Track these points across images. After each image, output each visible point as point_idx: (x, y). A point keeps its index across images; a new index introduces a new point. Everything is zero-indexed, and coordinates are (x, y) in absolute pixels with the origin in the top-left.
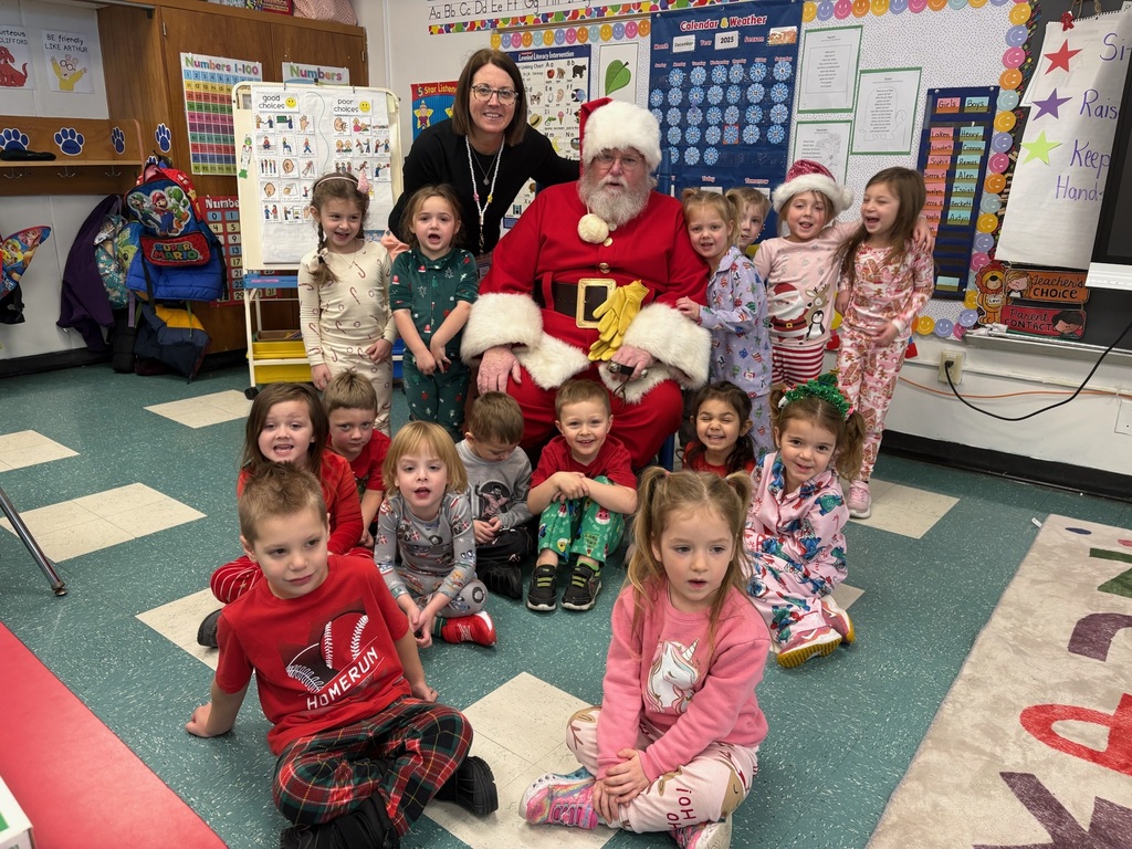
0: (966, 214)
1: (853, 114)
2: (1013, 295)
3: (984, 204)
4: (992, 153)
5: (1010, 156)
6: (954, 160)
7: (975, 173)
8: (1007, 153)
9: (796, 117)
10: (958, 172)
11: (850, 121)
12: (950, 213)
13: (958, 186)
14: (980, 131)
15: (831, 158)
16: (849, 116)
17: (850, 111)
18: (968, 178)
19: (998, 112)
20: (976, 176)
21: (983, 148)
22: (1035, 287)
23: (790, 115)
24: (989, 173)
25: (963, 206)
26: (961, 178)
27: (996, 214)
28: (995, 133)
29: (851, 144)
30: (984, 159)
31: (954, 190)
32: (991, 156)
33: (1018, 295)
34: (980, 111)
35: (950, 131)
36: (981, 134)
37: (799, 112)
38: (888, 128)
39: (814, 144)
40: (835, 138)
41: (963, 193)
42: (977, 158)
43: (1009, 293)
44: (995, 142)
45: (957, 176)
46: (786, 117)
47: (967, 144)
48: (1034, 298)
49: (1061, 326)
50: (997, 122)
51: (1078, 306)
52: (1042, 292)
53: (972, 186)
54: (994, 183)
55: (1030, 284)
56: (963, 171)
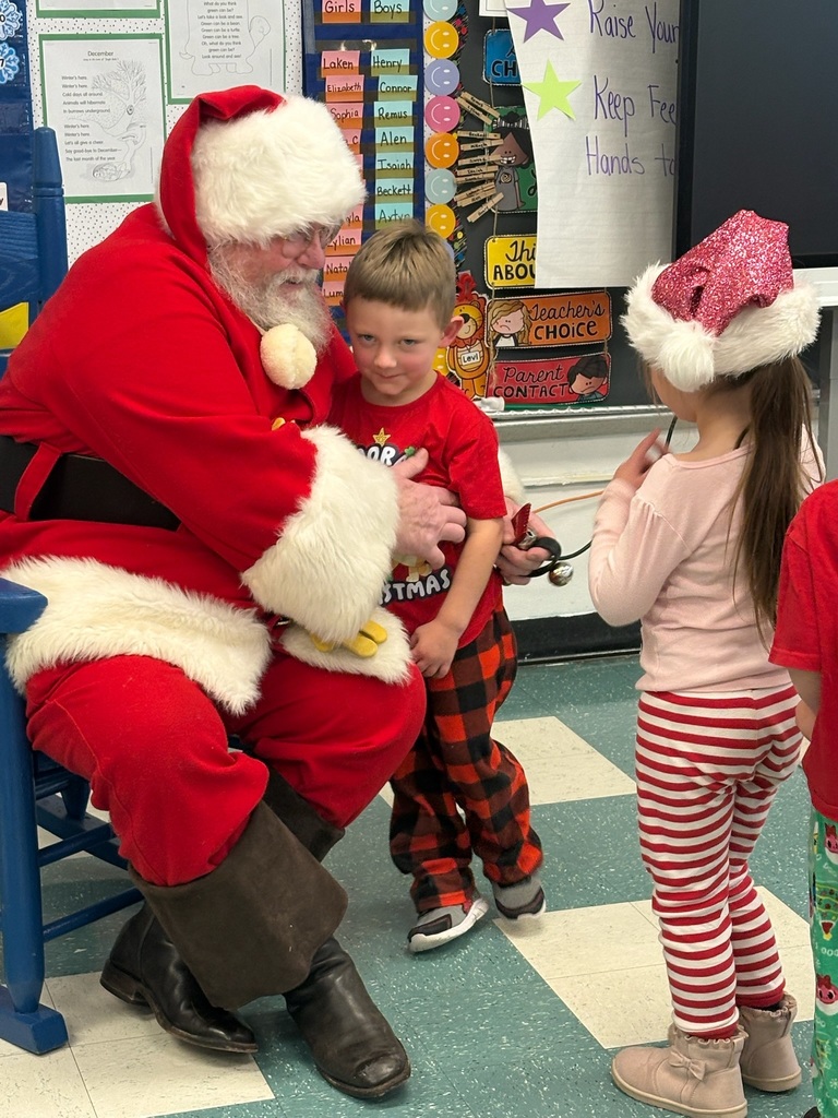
0: (406, 209)
1: (161, 22)
2: (503, 343)
3: (430, 189)
4: (428, 97)
5: (459, 100)
6: (369, 111)
7: (408, 133)
8: (453, 96)
9: (36, 26)
10: (379, 132)
11: (158, 36)
12: (378, 208)
13: (384, 159)
14: (402, 56)
15: (130, 111)
16: (157, 26)
17: (154, 14)
18: (397, 144)
19: (426, 24)
20: (410, 139)
21: (414, 88)
22: (536, 324)
23: (24, 20)
24: (428, 132)
25: (396, 195)
26: (386, 144)
27: (451, 204)
28: (428, 60)
29: (167, 83)
30: (418, 107)
31: (378, 166)
32: (426, 102)
33: (510, 343)
34: (397, 20)
35: (354, 58)
36: (406, 62)
37: (41, 14)
38: (238, 50)
39: (89, 83)
40: (132, 69)
41: (394, 171)
42: (406, 107)
43: (496, 341)
44: (430, 77)
45: (378, 140)
46: (16, 25)
47: (386, 81)
48: (536, 343)
49: (580, 384)
50: (429, 39)
51: (599, 347)
52: (548, 333)
53: (408, 158)
54: (440, 150)
55: (528, 322)
56: (387, 130)
